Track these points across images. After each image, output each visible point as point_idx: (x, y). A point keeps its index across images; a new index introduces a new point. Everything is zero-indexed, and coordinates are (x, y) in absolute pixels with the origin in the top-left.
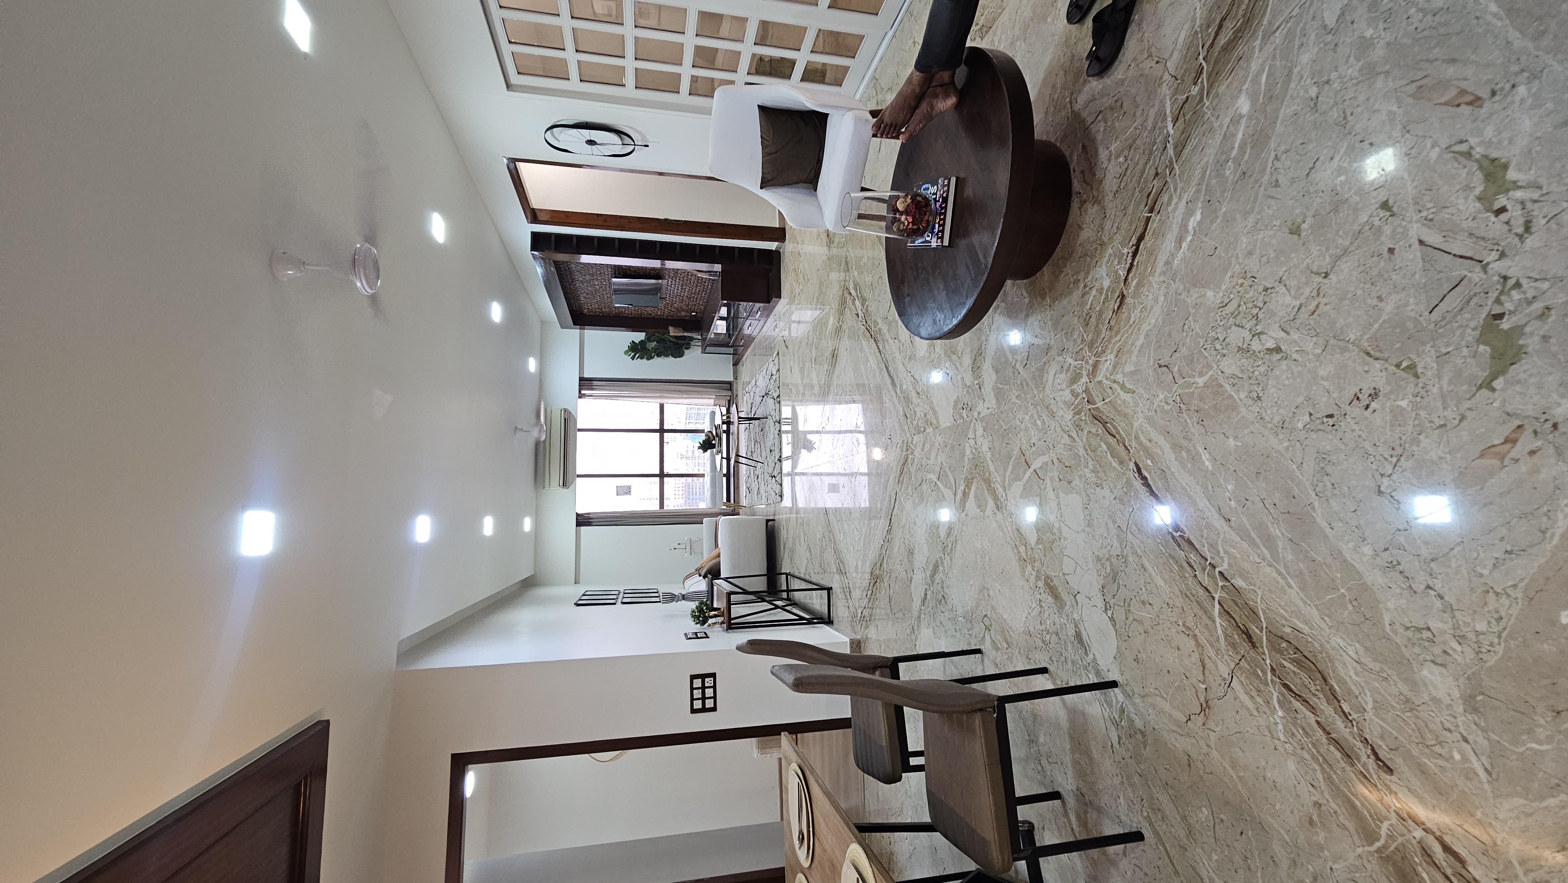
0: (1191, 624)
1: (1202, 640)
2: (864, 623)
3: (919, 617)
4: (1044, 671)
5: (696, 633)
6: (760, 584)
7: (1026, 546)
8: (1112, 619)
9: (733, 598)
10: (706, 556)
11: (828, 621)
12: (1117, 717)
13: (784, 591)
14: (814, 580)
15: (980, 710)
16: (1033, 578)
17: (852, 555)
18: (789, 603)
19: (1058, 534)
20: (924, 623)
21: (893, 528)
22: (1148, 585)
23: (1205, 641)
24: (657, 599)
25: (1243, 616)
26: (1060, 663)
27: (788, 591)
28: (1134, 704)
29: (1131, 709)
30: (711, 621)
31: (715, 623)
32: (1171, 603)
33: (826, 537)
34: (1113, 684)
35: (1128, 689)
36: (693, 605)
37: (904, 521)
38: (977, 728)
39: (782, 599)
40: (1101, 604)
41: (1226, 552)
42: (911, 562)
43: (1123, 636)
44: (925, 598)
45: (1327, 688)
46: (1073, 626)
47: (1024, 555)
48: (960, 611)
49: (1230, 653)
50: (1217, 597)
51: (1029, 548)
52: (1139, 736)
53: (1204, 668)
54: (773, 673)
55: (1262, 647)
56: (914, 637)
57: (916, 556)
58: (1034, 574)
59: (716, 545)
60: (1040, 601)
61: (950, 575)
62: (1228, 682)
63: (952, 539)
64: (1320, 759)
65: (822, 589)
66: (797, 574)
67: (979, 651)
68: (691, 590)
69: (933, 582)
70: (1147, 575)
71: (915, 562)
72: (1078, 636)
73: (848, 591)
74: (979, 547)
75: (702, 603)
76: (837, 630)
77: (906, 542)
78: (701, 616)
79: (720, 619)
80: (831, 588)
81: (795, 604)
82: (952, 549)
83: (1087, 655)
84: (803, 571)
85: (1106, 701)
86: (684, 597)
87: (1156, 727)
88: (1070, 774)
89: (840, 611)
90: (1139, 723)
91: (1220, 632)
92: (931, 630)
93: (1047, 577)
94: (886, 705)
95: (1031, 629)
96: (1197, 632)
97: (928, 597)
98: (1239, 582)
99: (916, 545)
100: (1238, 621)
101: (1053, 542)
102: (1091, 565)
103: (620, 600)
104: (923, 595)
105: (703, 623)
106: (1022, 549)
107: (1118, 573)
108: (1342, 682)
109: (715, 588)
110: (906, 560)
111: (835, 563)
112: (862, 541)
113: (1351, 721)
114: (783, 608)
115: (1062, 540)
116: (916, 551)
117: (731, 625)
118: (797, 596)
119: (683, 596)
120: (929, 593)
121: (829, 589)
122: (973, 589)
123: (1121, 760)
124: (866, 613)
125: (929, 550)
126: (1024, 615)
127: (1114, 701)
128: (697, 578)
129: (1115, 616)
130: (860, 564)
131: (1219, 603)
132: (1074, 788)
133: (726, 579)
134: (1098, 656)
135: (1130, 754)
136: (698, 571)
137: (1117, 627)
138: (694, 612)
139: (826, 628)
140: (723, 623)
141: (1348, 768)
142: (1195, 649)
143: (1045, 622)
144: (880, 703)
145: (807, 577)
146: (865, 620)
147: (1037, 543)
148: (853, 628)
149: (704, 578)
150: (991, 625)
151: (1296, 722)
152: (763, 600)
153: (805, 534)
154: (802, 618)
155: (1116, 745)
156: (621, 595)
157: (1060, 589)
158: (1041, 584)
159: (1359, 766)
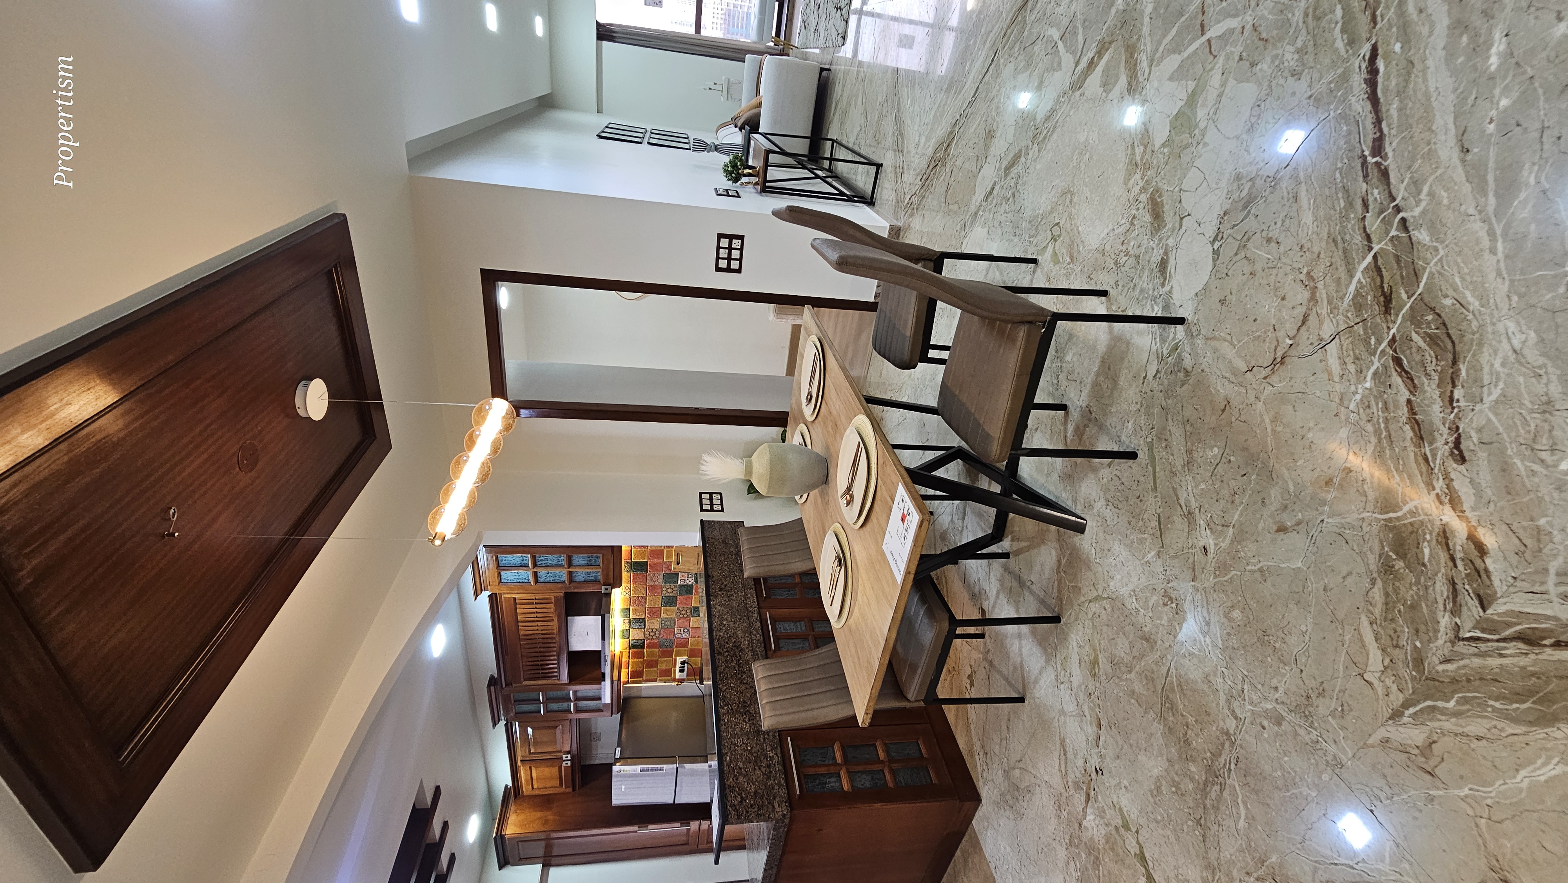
0: (1317, 274)
1: (1322, 294)
2: (910, 211)
3: (976, 213)
4: (1103, 293)
5: (727, 191)
6: (801, 147)
7: (1145, 148)
8: (1216, 253)
9: (773, 158)
10: (744, 104)
11: (870, 202)
12: (1165, 353)
13: (827, 159)
14: (863, 152)
15: (1030, 322)
16: (1137, 189)
17: (916, 128)
18: (830, 174)
19: (1198, 137)
20: (980, 221)
21: (978, 100)
22: (1287, 221)
23: (1325, 296)
24: (687, 146)
25: (1398, 277)
26: (1126, 289)
27: (831, 159)
28: (1193, 344)
29: (1188, 349)
30: (744, 180)
31: (749, 183)
32: (1306, 246)
33: (890, 101)
34: (1181, 321)
35: (1194, 329)
36: (726, 159)
37: (994, 92)
38: (1020, 339)
39: (822, 169)
40: (1211, 233)
41: (1431, 194)
42: (987, 146)
43: (1219, 273)
44: (991, 193)
45: (1451, 371)
46: (1161, 252)
47: (1138, 159)
48: (1028, 214)
49: (1349, 315)
50: (1376, 248)
51: (1149, 150)
52: (1181, 375)
53: (1303, 323)
54: (813, 246)
55: (1397, 315)
56: (963, 233)
57: (995, 141)
58: (1141, 184)
59: (758, 92)
60: (1134, 217)
61: (1031, 170)
62: (1324, 343)
63: (1049, 124)
64: (1384, 433)
65: (871, 163)
66: (844, 142)
67: (1034, 261)
68: (724, 141)
69: (1006, 175)
70: (1294, 209)
71: (993, 148)
72: (1163, 265)
73: (899, 171)
74: (1082, 139)
75: (736, 157)
76: (877, 212)
77: (989, 120)
78: (734, 172)
79: (754, 180)
80: (881, 165)
81: (836, 177)
82: (1044, 139)
83: (1163, 285)
84: (852, 140)
85: (1161, 335)
86: (716, 148)
87: (1206, 369)
88: (1086, 391)
89: (886, 193)
90: (1188, 362)
91: (1352, 288)
92: (986, 230)
93: (1157, 190)
94: (920, 297)
95: (1108, 247)
96: (1320, 285)
97: (995, 192)
98: (1422, 236)
99: (1001, 126)
100: (1386, 280)
101: (1187, 146)
102: (1224, 184)
103: (646, 140)
104: (989, 189)
105: (736, 180)
106: (1139, 150)
107: (1256, 197)
108: (1476, 368)
109: (752, 143)
110: (982, 143)
111: (893, 135)
112: (933, 113)
113: (1453, 408)
114: (823, 179)
115: (1200, 146)
116: (998, 135)
117: (766, 188)
118: (841, 167)
119: (716, 146)
120: (997, 188)
121: (879, 166)
122: (1054, 191)
123: (1148, 391)
124: (915, 199)
125: (1014, 135)
126: (1106, 231)
127: (1171, 338)
128: (732, 129)
129: (1221, 250)
130: (923, 140)
131: (1375, 257)
132: (1084, 405)
133: (765, 135)
134: (1174, 291)
135: (1161, 388)
136: (734, 121)
137: (1218, 262)
138: (726, 166)
139: (866, 209)
140: (757, 184)
141: (1411, 448)
142: (1305, 303)
143: (1128, 243)
144: (915, 293)
145: (856, 148)
146: (912, 208)
147: (1164, 145)
148: (896, 213)
149: (740, 130)
150: (1059, 236)
151: (1381, 397)
152: (804, 167)
153: (864, 93)
154: (842, 193)
155: (1150, 376)
156: (648, 135)
157: (1166, 208)
158: (1143, 198)
159: (1427, 449)
